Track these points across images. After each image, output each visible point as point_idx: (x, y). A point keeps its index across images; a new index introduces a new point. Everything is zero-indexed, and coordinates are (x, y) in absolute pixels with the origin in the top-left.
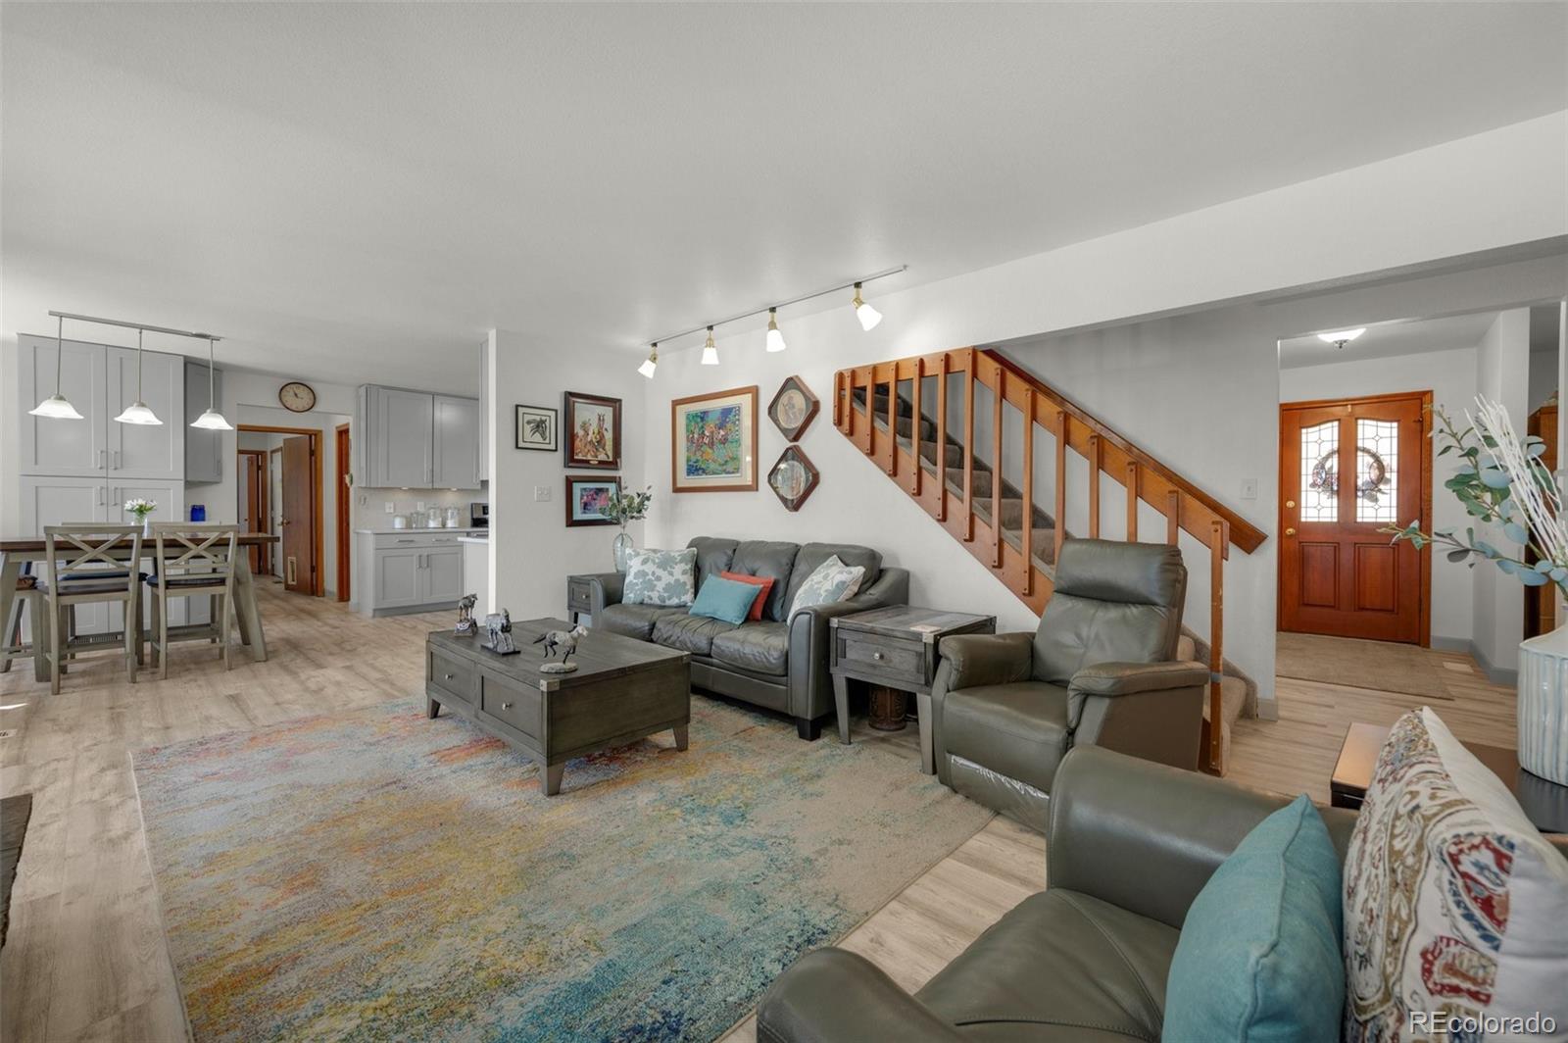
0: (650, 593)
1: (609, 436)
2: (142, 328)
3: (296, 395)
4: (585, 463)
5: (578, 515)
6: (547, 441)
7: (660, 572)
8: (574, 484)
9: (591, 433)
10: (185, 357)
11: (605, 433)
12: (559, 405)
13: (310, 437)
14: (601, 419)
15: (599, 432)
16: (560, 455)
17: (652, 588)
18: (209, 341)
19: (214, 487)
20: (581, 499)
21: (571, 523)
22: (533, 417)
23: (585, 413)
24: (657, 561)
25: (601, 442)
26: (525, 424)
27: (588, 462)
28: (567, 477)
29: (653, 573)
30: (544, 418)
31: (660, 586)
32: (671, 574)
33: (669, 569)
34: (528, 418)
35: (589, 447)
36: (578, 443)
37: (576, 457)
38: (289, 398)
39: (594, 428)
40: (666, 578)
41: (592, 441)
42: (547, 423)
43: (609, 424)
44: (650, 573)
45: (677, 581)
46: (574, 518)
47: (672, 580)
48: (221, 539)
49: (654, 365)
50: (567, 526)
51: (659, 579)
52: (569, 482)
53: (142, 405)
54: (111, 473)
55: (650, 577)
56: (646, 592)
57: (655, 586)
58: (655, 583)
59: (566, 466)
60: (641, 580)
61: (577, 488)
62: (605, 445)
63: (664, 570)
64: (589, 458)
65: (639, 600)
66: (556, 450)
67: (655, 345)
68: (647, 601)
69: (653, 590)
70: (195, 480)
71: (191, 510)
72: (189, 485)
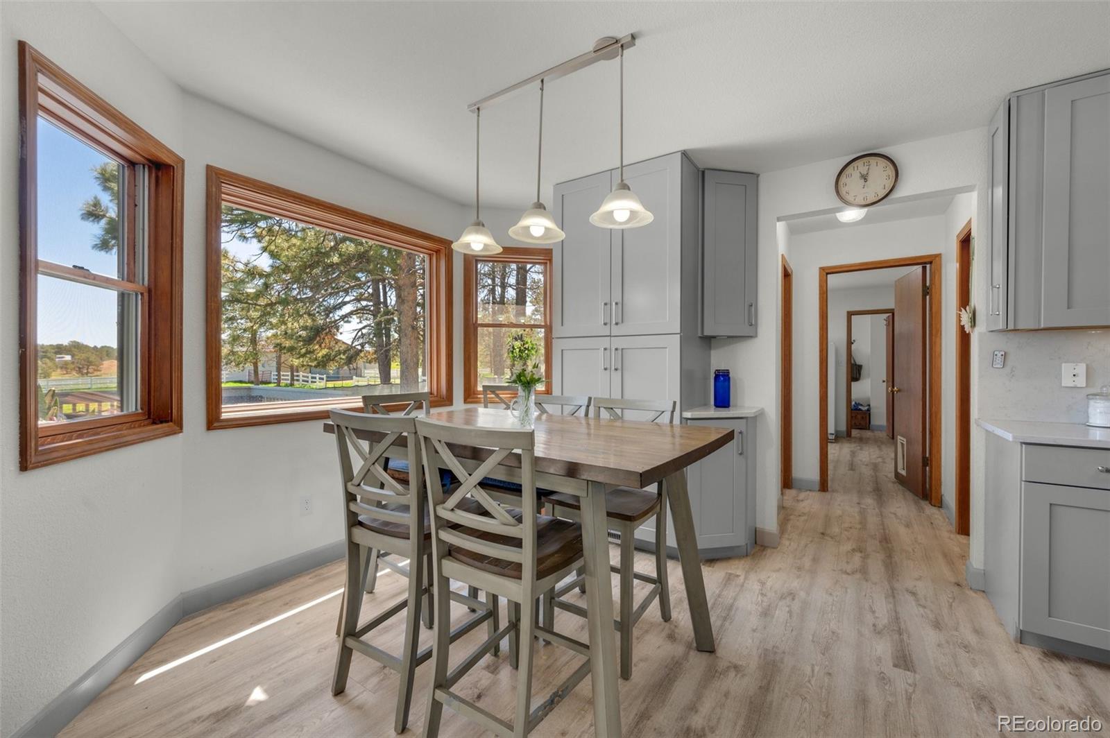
3: (863, 177)
10: (684, 153)
13: (924, 269)
70: (708, 332)
71: (713, 376)
72: (709, 341)
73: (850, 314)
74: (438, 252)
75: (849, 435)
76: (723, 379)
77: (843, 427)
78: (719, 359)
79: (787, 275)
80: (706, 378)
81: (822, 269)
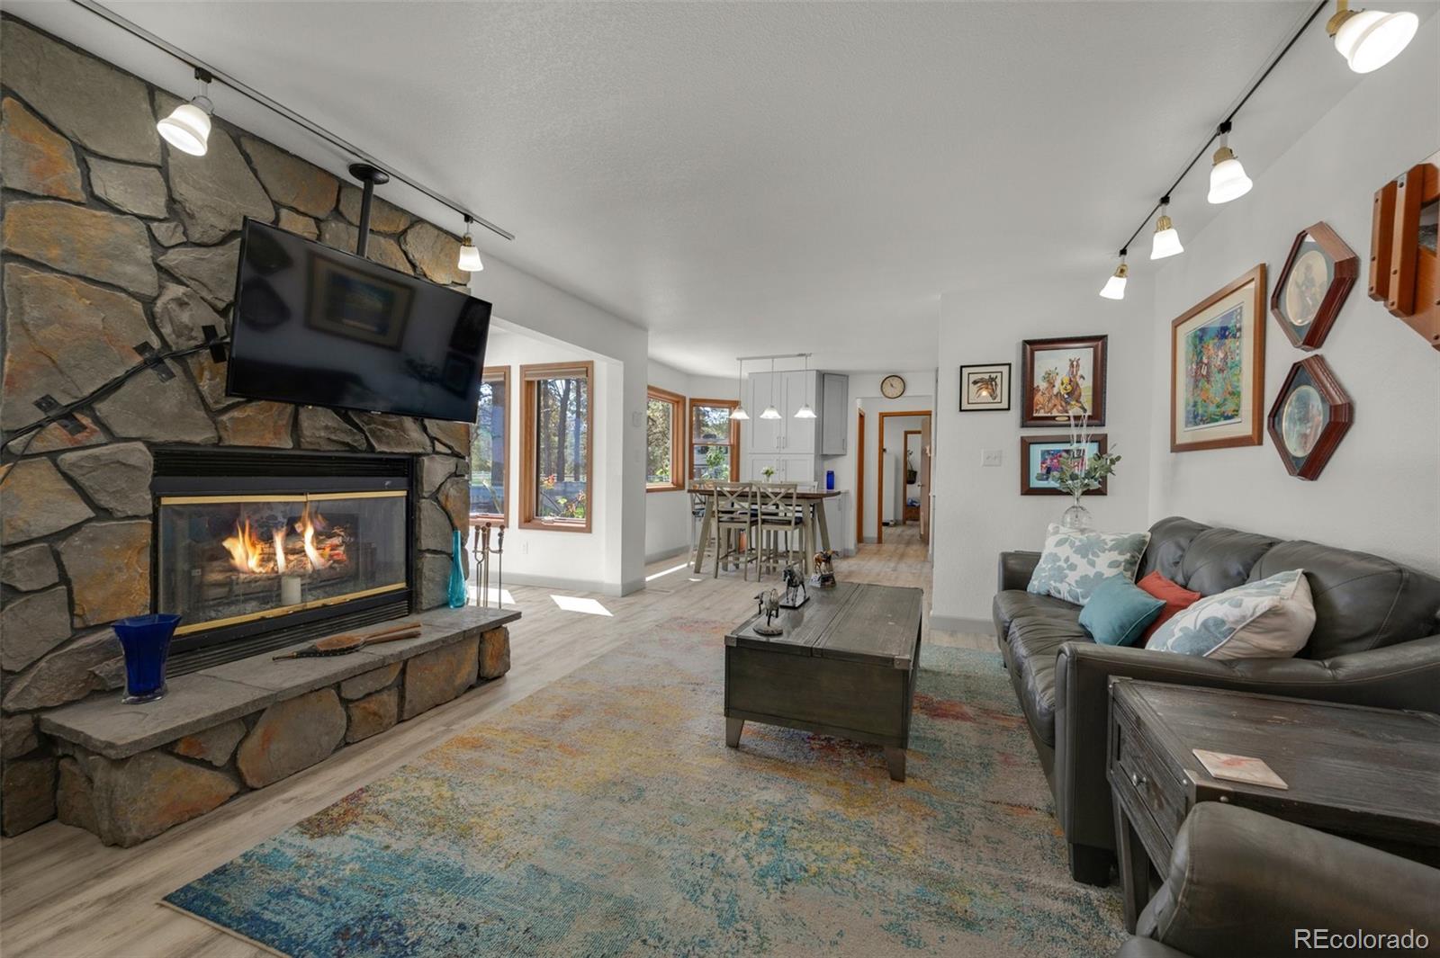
0: (1058, 585)
1: (1086, 385)
2: (773, 357)
3: (892, 385)
4: (1048, 421)
5: (1035, 483)
6: (998, 399)
7: (1076, 559)
8: (1032, 447)
9: (1058, 384)
10: (817, 371)
11: (1080, 382)
12: (1015, 358)
14: (1074, 365)
15: (1071, 381)
16: (1016, 413)
17: (1062, 579)
18: (804, 358)
19: (840, 459)
20: (1043, 463)
21: (1027, 490)
22: (980, 376)
23: (1050, 364)
24: (1077, 543)
25: (1074, 393)
26: (971, 385)
27: (1053, 418)
28: (1022, 438)
29: (1067, 560)
30: (993, 375)
31: (1072, 577)
32: (1093, 564)
33: (1090, 557)
34: (972, 378)
35: (1054, 401)
36: (1038, 398)
37: (1035, 415)
38: (887, 389)
39: (1063, 375)
40: (1083, 568)
41: (1059, 393)
42: (998, 381)
43: (1086, 369)
44: (1063, 559)
45: (1099, 575)
46: (1031, 486)
47: (1091, 572)
48: (788, 494)
49: (1123, 281)
50: (1022, 494)
51: (1073, 567)
52: (1026, 445)
53: (772, 407)
54: (783, 451)
55: (1062, 563)
56: (1052, 582)
57: (1066, 576)
58: (1067, 572)
59: (1024, 425)
60: (1049, 566)
61: (1036, 451)
62: (1080, 395)
63: (1083, 557)
64: (1055, 413)
65: (1043, 591)
66: (1009, 409)
67: (1123, 252)
68: (1053, 592)
69: (1062, 581)
70: (825, 453)
71: (826, 474)
72: (825, 457)
73: (907, 433)
74: (678, 402)
75: (904, 523)
76: (831, 475)
77: (900, 517)
78: (828, 466)
79: (862, 417)
80: (822, 475)
81: (881, 414)
